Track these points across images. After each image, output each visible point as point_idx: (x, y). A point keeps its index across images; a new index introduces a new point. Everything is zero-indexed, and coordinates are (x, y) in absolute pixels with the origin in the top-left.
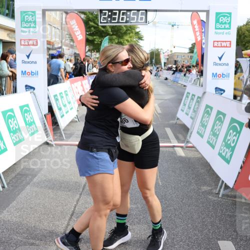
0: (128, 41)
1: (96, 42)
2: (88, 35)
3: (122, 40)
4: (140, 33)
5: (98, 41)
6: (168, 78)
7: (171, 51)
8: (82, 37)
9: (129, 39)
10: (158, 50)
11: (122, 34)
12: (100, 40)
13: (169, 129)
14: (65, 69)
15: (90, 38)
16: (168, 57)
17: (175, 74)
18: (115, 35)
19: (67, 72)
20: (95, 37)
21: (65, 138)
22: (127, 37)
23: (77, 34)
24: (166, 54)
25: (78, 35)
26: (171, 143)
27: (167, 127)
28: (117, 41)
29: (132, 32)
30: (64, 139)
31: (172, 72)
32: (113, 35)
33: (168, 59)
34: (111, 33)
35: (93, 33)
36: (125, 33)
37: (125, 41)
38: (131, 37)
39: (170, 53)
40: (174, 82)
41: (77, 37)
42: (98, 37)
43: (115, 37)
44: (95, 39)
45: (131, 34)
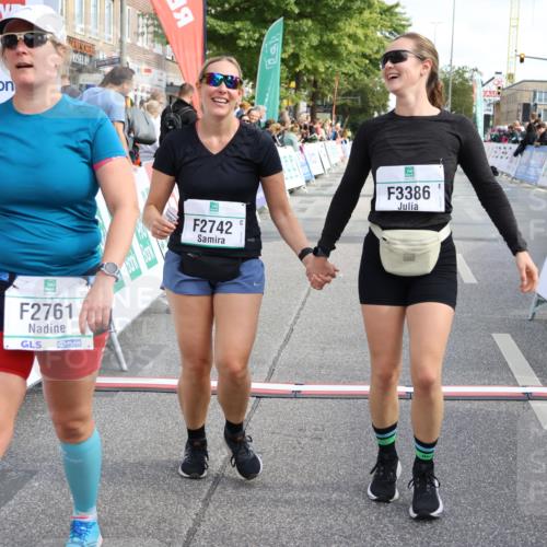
0: (354, 38)
1: (242, 43)
2: (215, 17)
3: (332, 36)
4: (397, 10)
5: (250, 38)
6: (499, 169)
7: (510, 76)
8: (191, 18)
9: (360, 33)
10: (460, 73)
11: (334, 12)
12: (257, 35)
13: (508, 336)
14: (131, 129)
15: (223, 27)
16: (498, 99)
17: (527, 153)
18: (306, 17)
19: (137, 141)
20: (238, 25)
21: (125, 367)
22: (350, 26)
23: (173, 7)
24: (492, 87)
25: (178, 10)
26: (518, 386)
27: (500, 330)
28: (315, 40)
29: (370, 6)
30: (122, 371)
31: (515, 147)
32: (301, 16)
33: (497, 105)
34: (297, 11)
35: (232, 10)
36: (346, 11)
37: (346, 41)
38: (364, 25)
39: (505, 84)
40: (522, 182)
41: (176, 16)
42: (248, 25)
43: (310, 23)
44: (239, 30)
45: (366, 14)
